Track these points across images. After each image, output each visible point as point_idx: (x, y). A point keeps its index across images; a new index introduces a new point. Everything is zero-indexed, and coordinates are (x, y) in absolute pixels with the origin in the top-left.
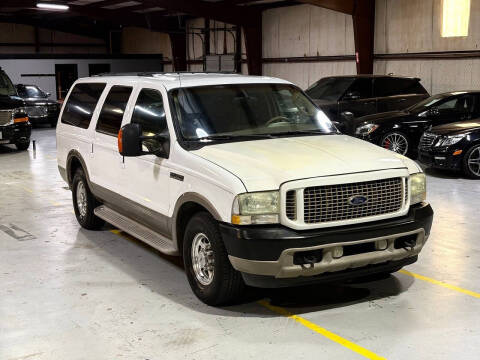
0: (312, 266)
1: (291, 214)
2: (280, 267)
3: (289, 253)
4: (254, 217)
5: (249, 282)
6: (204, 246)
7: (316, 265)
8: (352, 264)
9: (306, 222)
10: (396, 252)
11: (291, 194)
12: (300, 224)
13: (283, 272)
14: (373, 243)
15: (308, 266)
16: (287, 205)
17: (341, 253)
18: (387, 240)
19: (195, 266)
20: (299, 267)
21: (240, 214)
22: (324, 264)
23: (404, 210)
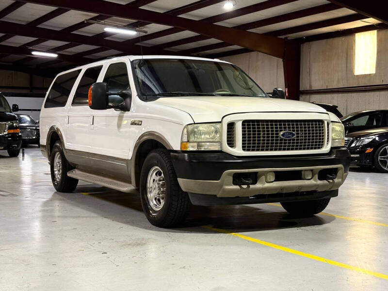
0: (249, 187)
1: (231, 143)
2: (221, 186)
3: (229, 174)
4: (199, 144)
5: (194, 202)
6: (157, 178)
7: (252, 186)
8: (282, 188)
9: (244, 150)
10: (320, 182)
11: (231, 126)
12: (238, 151)
13: (225, 191)
14: (300, 171)
15: (245, 186)
16: (228, 135)
17: (273, 179)
18: (312, 170)
19: (149, 195)
20: (237, 187)
21: (188, 141)
22: (258, 186)
23: (326, 149)
